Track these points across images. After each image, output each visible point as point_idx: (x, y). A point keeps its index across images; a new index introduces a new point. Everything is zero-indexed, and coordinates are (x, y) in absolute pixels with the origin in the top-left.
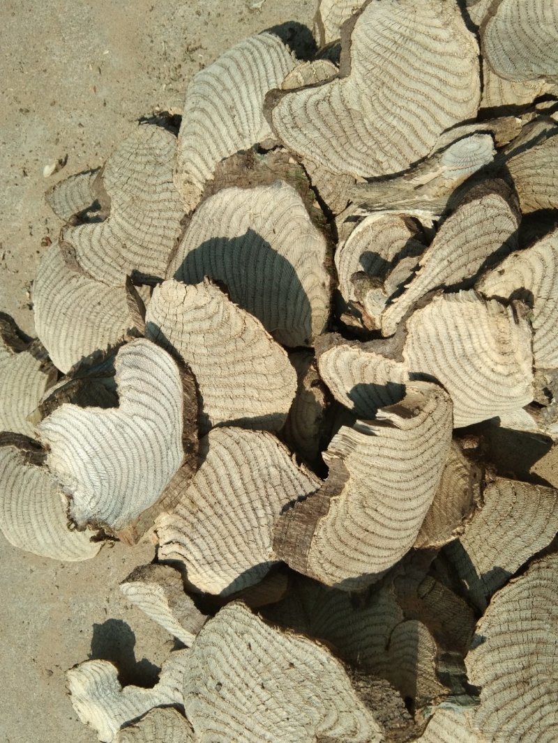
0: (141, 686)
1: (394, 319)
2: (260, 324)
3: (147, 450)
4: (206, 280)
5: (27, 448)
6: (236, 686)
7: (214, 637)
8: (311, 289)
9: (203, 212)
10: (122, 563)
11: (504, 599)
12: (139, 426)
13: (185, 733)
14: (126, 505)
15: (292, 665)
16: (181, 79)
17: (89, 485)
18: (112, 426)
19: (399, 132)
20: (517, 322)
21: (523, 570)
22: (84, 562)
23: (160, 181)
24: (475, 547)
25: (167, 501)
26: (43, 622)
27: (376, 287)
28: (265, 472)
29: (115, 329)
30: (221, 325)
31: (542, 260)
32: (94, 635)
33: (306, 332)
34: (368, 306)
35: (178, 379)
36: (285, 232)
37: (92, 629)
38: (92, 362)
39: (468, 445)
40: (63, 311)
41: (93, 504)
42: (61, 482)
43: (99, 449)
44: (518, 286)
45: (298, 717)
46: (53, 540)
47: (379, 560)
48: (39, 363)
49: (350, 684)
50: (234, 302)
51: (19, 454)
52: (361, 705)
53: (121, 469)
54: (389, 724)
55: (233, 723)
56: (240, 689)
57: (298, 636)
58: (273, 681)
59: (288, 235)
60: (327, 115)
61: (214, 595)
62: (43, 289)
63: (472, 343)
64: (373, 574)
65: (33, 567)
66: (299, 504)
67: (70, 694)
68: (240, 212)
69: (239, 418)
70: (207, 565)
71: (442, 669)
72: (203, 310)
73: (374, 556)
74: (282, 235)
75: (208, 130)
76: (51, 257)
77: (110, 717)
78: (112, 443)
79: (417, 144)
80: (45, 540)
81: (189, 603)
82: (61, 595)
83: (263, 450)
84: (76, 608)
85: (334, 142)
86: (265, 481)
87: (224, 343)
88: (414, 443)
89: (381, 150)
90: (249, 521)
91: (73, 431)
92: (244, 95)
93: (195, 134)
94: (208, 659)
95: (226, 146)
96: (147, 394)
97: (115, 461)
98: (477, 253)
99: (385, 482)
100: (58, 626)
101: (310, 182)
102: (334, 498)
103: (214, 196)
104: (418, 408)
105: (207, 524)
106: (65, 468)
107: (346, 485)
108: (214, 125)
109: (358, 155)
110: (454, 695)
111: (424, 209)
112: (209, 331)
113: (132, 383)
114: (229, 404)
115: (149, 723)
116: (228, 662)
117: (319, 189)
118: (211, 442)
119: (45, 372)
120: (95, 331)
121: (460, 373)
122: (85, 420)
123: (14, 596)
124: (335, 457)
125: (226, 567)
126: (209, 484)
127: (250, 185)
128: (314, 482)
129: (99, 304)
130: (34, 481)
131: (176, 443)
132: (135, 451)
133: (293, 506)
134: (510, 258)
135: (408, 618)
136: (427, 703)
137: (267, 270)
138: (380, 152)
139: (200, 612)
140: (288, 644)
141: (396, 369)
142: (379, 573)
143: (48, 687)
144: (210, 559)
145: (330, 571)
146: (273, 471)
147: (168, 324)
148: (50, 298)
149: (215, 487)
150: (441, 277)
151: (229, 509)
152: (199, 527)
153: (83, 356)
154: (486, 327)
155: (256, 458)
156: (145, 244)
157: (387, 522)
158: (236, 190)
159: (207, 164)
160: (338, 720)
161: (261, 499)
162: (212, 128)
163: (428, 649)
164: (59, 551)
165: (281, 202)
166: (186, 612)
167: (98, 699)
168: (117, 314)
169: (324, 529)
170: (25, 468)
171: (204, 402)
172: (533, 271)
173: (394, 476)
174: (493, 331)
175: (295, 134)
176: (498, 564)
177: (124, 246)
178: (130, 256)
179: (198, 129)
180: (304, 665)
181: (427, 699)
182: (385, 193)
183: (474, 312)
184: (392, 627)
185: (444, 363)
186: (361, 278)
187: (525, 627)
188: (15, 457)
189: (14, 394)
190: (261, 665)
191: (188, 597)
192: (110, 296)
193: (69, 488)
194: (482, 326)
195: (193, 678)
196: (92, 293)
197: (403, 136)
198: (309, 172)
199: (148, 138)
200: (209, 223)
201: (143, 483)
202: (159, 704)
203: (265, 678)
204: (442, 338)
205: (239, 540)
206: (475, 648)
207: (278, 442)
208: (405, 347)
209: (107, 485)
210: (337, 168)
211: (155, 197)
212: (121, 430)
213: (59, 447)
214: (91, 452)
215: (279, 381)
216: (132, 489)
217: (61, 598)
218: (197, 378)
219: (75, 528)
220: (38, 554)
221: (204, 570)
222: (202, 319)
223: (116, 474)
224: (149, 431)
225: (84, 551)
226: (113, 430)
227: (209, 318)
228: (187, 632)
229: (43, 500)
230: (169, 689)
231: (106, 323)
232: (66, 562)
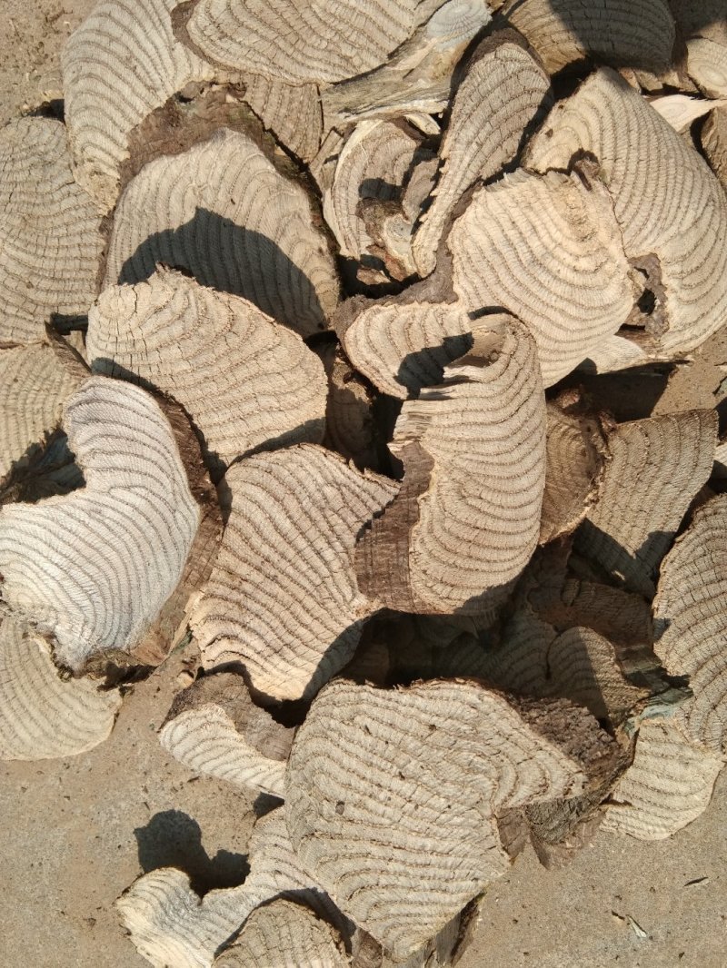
0: (226, 887)
1: (429, 247)
2: (252, 305)
3: (144, 528)
4: (160, 267)
6: (365, 794)
7: (314, 745)
8: (306, 261)
9: (127, 204)
11: (676, 565)
12: (123, 501)
13: (307, 925)
14: (136, 611)
15: (433, 727)
16: (48, 60)
17: (75, 611)
18: (83, 516)
19: (361, 14)
20: (589, 188)
21: (686, 523)
22: (96, 750)
23: (55, 186)
24: (616, 522)
25: (195, 575)
27: (393, 213)
28: (318, 496)
29: (48, 407)
30: (199, 323)
31: (593, 108)
32: (139, 845)
33: (316, 317)
34: (390, 244)
35: (160, 416)
36: (247, 199)
37: (133, 839)
38: (28, 461)
39: (568, 400)
41: (87, 633)
42: (32, 620)
43: (73, 554)
44: (575, 149)
45: (464, 797)
46: (43, 731)
47: (505, 566)
49: (519, 718)
50: (207, 286)
52: (543, 742)
53: (115, 570)
54: (587, 755)
55: (375, 850)
56: (370, 796)
57: (429, 685)
58: (414, 762)
59: (253, 200)
60: (262, 11)
61: (296, 700)
63: (539, 238)
64: (500, 587)
65: (24, 783)
66: (378, 521)
67: (129, 934)
68: (178, 189)
69: (261, 442)
70: (275, 656)
71: (630, 670)
72: (167, 310)
73: (495, 561)
74: (245, 204)
75: (103, 96)
77: (194, 946)
78: (91, 539)
79: (390, 28)
80: (30, 734)
81: (265, 718)
82: (75, 807)
83: (307, 467)
84: (103, 817)
85: (281, 43)
86: (322, 509)
87: (210, 347)
88: (503, 398)
89: (345, 42)
90: (316, 572)
91: (30, 541)
92: (141, 37)
93: (87, 108)
94: (314, 779)
95: (135, 109)
96: (121, 453)
97: (101, 562)
98: (510, 126)
99: (481, 458)
100: (84, 852)
101: (263, 123)
102: (422, 496)
103: (137, 179)
104: (494, 351)
105: (260, 595)
106: (31, 598)
107: (433, 474)
108: (111, 87)
109: (317, 54)
110: (656, 694)
111: (424, 98)
112: (184, 337)
113: (95, 445)
114: (242, 427)
115: (253, 932)
116: (343, 768)
117: (276, 131)
118: (231, 485)
120: (21, 420)
121: (534, 288)
122: (41, 520)
123: (8, 833)
124: (407, 442)
125: (302, 649)
126: (246, 540)
127: (182, 148)
128: (388, 488)
129: (16, 380)
131: (182, 499)
132: (127, 537)
133: (370, 528)
134: (555, 110)
135: (560, 631)
136: (625, 715)
137: (238, 255)
138: (346, 45)
139: (282, 726)
140: (420, 702)
141: (451, 314)
142: (508, 584)
143: (95, 943)
144: (277, 644)
145: (444, 594)
146: (329, 491)
147: (122, 349)
149: (256, 541)
150: (474, 168)
151: (283, 564)
152: (249, 603)
153: (13, 462)
154: (551, 209)
155: (300, 483)
156: (58, 275)
157: (498, 512)
158: (166, 160)
159: (115, 141)
160: (517, 778)
161: (323, 535)
162: (108, 93)
163: (603, 652)
164: (55, 745)
165: (231, 159)
166: (264, 733)
167: (171, 927)
168: (45, 387)
169: (421, 542)
171: (206, 437)
172: (586, 124)
173: (490, 448)
174: (562, 211)
175: (225, 46)
176: (653, 529)
177: (30, 286)
178: (41, 297)
179: (90, 100)
180: (449, 720)
181: (623, 711)
182: (368, 92)
183: (531, 193)
184: (545, 649)
185: (510, 282)
186: (370, 205)
187: (713, 593)
190: (391, 747)
191: (261, 710)
192: (28, 365)
193: (45, 623)
194: (545, 209)
195: (301, 817)
197: (368, 18)
198: (258, 111)
199: (22, 135)
200: (141, 217)
201: (152, 572)
202: (259, 902)
203: (402, 763)
204: (499, 247)
205: (310, 603)
206: (659, 637)
207: (324, 450)
208: (454, 278)
209: (100, 599)
210: (295, 76)
211: (55, 208)
212: (98, 516)
213: (16, 571)
214: (64, 562)
215: (300, 376)
216: (139, 587)
217: (78, 811)
218: (186, 407)
219: (70, 676)
220: (27, 759)
221: (272, 664)
222: (170, 324)
223: (108, 580)
224: (139, 502)
225: (91, 733)
226: (87, 521)
227: (179, 319)
228: (273, 762)
229: (13, 677)
230: (267, 876)
231: (33, 403)
232: (71, 758)
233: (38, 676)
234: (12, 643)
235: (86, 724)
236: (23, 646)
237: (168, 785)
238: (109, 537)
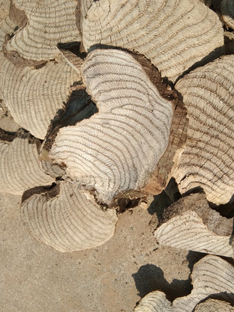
0: (183, 296)
3: (134, 126)
5: (44, 192)
10: (132, 231)
12: (119, 115)
14: (139, 169)
17: (102, 175)
18: (99, 127)
22: (109, 242)
25: (177, 140)
26: (101, 289)
29: (63, 91)
30: (148, 5)
32: (135, 281)
37: (132, 279)
38: (59, 117)
40: (27, 99)
41: (112, 185)
43: (98, 148)
46: (86, 237)
48: (27, 140)
51: (41, 197)
53: (121, 151)
61: (225, 204)
62: (8, 94)
65: (79, 260)
69: (191, 65)
70: (219, 181)
76: (5, 74)
78: (105, 138)
80: (80, 239)
81: (216, 215)
82: (103, 268)
83: (229, 69)
84: (117, 271)
96: (114, 89)
97: (113, 149)
100: (111, 287)
105: (208, 148)
106: (81, 173)
112: (140, 16)
114: (180, 59)
119: (33, 143)
120: (51, 99)
123: (76, 283)
126: (197, 118)
129: (46, 82)
130: (58, 207)
132: (125, 133)
139: (226, 218)
144: (220, 174)
147: (105, 35)
148: (15, 96)
149: (203, 118)
151: (222, 128)
152: (203, 153)
153: (51, 120)
155: (226, 78)
156: (57, 25)
164: (91, 242)
166: (217, 223)
168: (59, 82)
170: (48, 203)
171: (159, 70)
177: (46, 32)
188: (40, 200)
189: (21, 165)
191: (214, 211)
192: (50, 74)
193: (90, 184)
196: (38, 78)
201: (145, 148)
202: (198, 301)
209: (115, 168)
212: (107, 126)
213: (71, 161)
214: (94, 153)
215: (207, 25)
216: (138, 156)
217: (105, 270)
218: (146, 56)
219: (106, 208)
220: (80, 250)
221: (217, 185)
222: (131, 10)
223: (118, 157)
224: (128, 113)
225: (106, 235)
226: (102, 129)
227: (135, 7)
228: (222, 237)
229: (69, 215)
230: (202, 289)
231: (55, 90)
232: (98, 247)
233: (80, 213)
234: (66, 200)
235: (104, 231)
236: (71, 201)
237: (144, 253)
238: (115, 135)
